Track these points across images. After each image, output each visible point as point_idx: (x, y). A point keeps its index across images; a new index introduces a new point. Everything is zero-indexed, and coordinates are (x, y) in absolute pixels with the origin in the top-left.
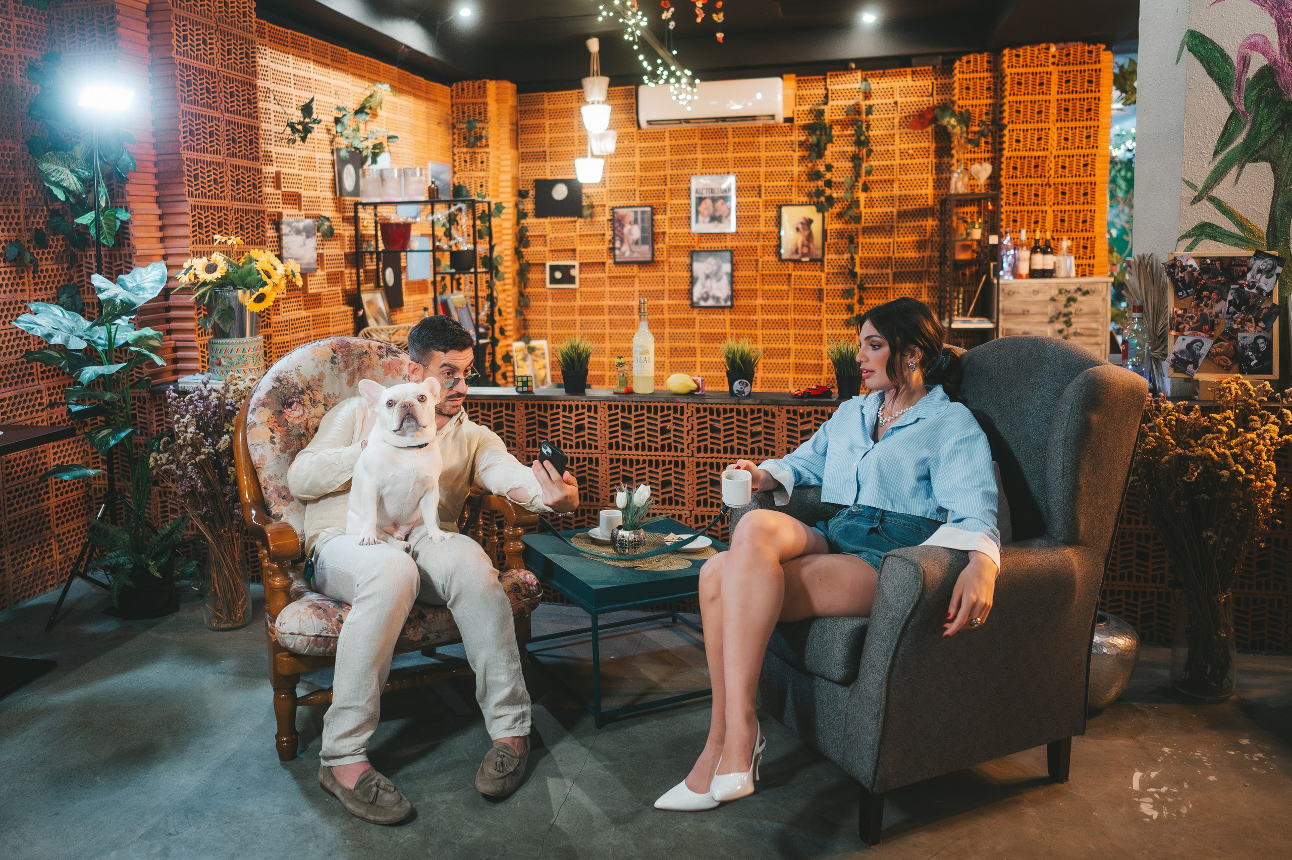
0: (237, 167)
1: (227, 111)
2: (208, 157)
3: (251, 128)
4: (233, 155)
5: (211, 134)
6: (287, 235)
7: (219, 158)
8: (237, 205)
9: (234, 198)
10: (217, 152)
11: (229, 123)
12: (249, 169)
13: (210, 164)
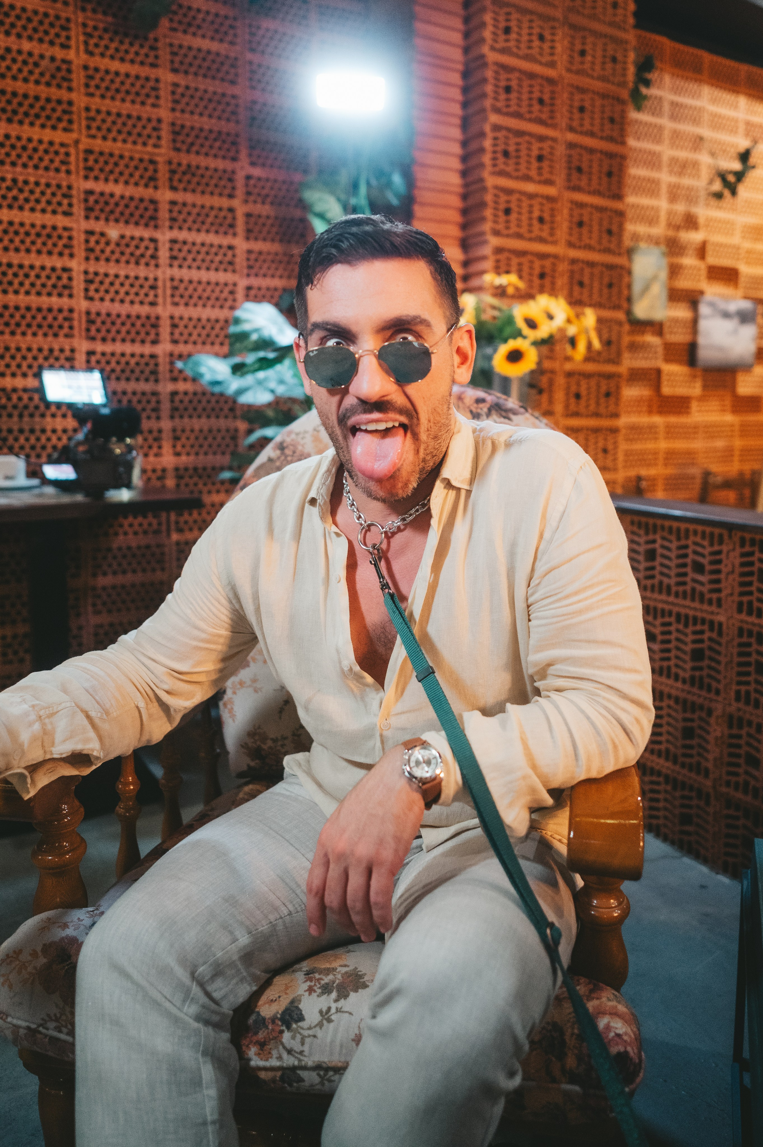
0: (581, 205)
1: (571, 129)
2: (530, 188)
3: (610, 155)
4: (576, 189)
5: (540, 158)
6: (706, 317)
7: (551, 191)
8: (574, 253)
9: (571, 245)
10: (549, 182)
11: (571, 146)
12: (601, 209)
13: (531, 196)
